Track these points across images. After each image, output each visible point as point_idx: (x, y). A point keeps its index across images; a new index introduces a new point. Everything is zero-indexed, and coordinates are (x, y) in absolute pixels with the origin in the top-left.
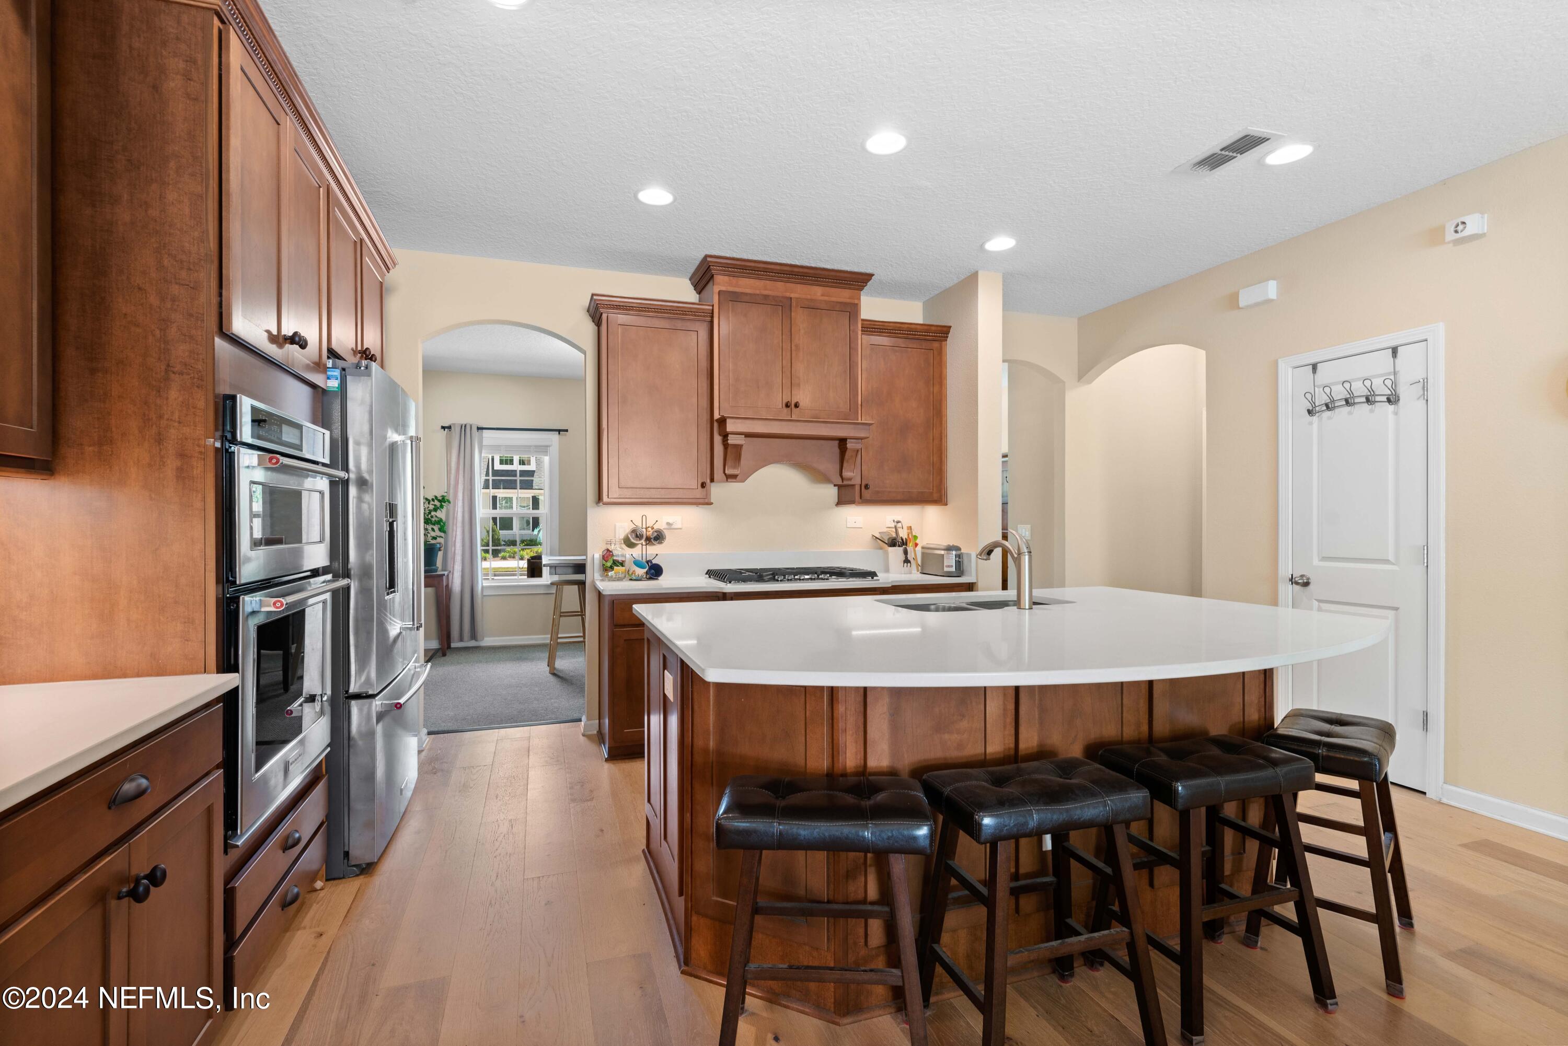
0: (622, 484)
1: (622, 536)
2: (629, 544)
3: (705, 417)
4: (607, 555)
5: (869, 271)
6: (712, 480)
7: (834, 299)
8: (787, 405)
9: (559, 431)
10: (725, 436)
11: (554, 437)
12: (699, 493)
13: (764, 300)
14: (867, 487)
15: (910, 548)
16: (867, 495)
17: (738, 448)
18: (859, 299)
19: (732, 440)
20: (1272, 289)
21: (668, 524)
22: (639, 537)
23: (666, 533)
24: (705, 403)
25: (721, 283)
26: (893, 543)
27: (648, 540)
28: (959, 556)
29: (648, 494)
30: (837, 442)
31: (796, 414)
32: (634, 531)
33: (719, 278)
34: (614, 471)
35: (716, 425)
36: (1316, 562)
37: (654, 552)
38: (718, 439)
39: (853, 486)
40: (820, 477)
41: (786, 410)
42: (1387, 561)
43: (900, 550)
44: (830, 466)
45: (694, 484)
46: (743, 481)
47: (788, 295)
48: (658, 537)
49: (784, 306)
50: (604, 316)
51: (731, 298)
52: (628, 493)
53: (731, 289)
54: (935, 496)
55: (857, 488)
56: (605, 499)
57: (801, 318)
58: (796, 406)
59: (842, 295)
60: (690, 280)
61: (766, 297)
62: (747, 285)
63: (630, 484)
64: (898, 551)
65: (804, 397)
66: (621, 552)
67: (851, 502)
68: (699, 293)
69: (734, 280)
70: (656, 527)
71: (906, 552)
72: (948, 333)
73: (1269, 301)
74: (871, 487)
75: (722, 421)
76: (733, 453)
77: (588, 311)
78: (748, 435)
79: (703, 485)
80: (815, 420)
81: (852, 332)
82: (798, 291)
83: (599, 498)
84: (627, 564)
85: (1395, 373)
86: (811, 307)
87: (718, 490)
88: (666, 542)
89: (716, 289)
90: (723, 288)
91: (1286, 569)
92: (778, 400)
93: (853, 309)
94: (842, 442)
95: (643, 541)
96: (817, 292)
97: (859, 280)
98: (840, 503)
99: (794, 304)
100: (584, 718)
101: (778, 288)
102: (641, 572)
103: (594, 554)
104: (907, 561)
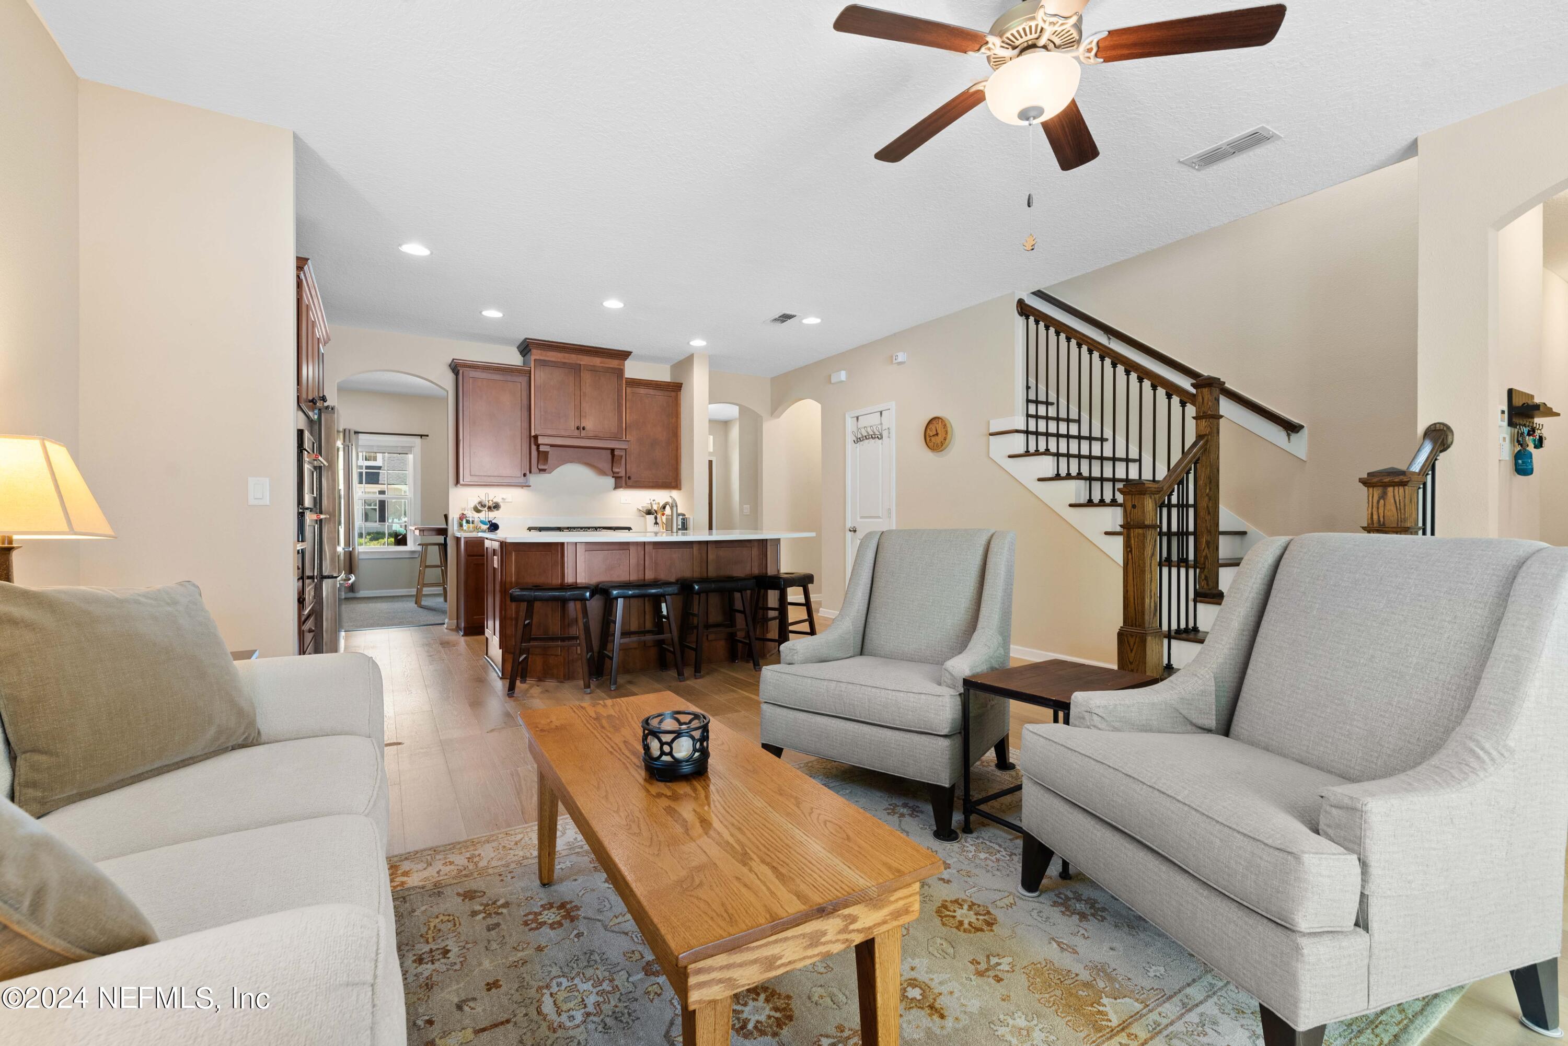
0: (472, 473)
1: (472, 506)
2: (477, 510)
3: (526, 433)
4: (462, 517)
5: (629, 350)
6: (530, 472)
7: (607, 366)
8: (578, 428)
9: (421, 436)
10: (538, 446)
11: (418, 440)
12: (522, 480)
13: (564, 365)
14: (629, 478)
15: (659, 516)
16: (630, 482)
17: (546, 453)
18: (624, 366)
19: (542, 448)
20: (843, 375)
21: (503, 499)
22: (483, 506)
23: (501, 504)
24: (526, 425)
25: (536, 354)
26: (649, 512)
27: (489, 508)
28: (683, 519)
29: (489, 480)
30: (609, 451)
31: (583, 433)
32: (480, 503)
33: (534, 351)
34: (467, 465)
35: (532, 439)
36: (859, 519)
37: (493, 516)
38: (534, 447)
39: (621, 477)
40: (602, 472)
41: (577, 431)
42: (879, 517)
43: (652, 517)
44: (606, 466)
45: (519, 474)
46: (550, 473)
47: (578, 362)
48: (496, 507)
49: (576, 369)
50: (461, 372)
51: (541, 363)
52: (475, 479)
53: (542, 358)
54: (673, 484)
55: (624, 478)
56: (461, 482)
57: (587, 377)
58: (584, 429)
59: (614, 363)
60: (518, 348)
61: (565, 363)
62: (552, 356)
63: (477, 474)
64: (651, 518)
65: (590, 424)
66: (471, 515)
67: (621, 487)
68: (524, 356)
69: (544, 353)
70: (494, 501)
71: (656, 518)
72: (681, 387)
73: (842, 382)
74: (633, 479)
75: (536, 437)
76: (543, 457)
77: (450, 366)
78: (552, 446)
79: (525, 475)
80: (595, 438)
81: (620, 385)
82: (585, 360)
83: (457, 482)
84: (475, 522)
85: (881, 424)
86: (593, 370)
87: (534, 479)
88: (501, 510)
89: (533, 358)
90: (537, 358)
91: (849, 525)
92: (572, 425)
93: (620, 372)
94: (613, 450)
95: (486, 509)
96: (597, 361)
97: (625, 355)
98: (616, 487)
99: (582, 368)
100: (446, 621)
101: (573, 358)
102: (485, 527)
103: (454, 516)
104: (656, 523)
